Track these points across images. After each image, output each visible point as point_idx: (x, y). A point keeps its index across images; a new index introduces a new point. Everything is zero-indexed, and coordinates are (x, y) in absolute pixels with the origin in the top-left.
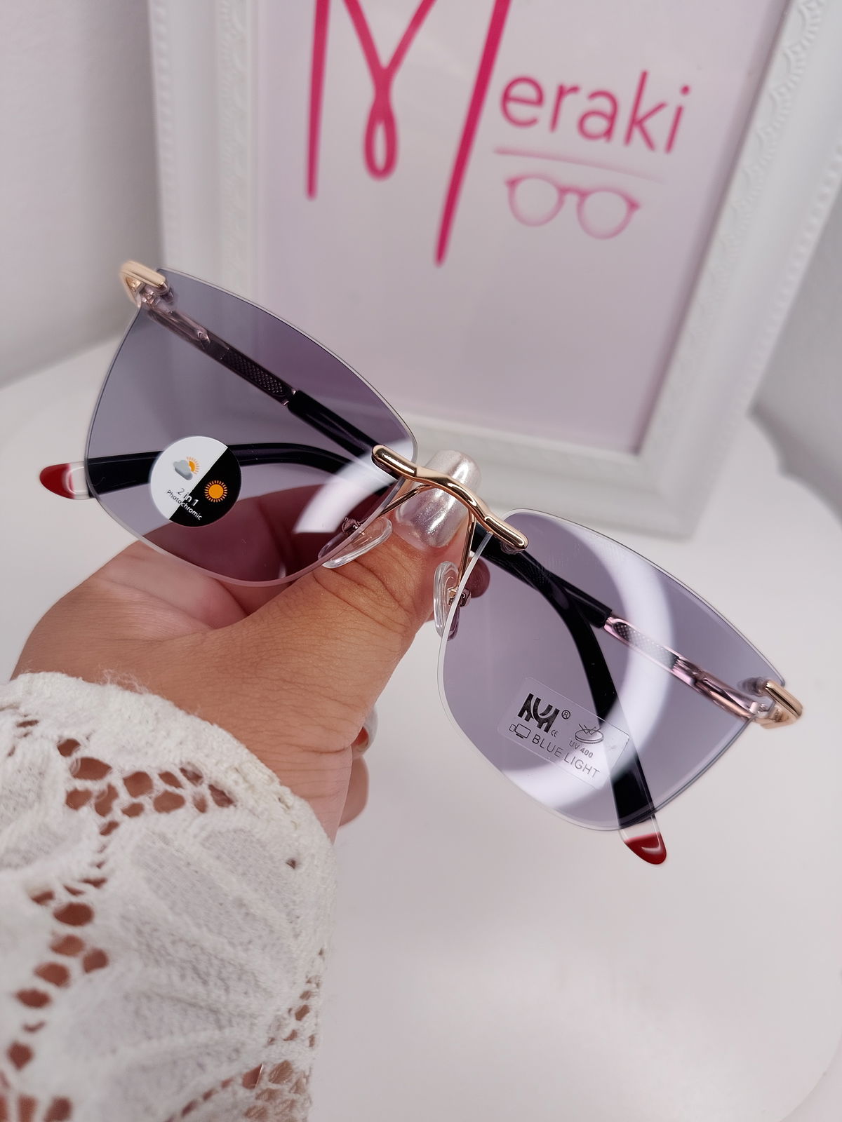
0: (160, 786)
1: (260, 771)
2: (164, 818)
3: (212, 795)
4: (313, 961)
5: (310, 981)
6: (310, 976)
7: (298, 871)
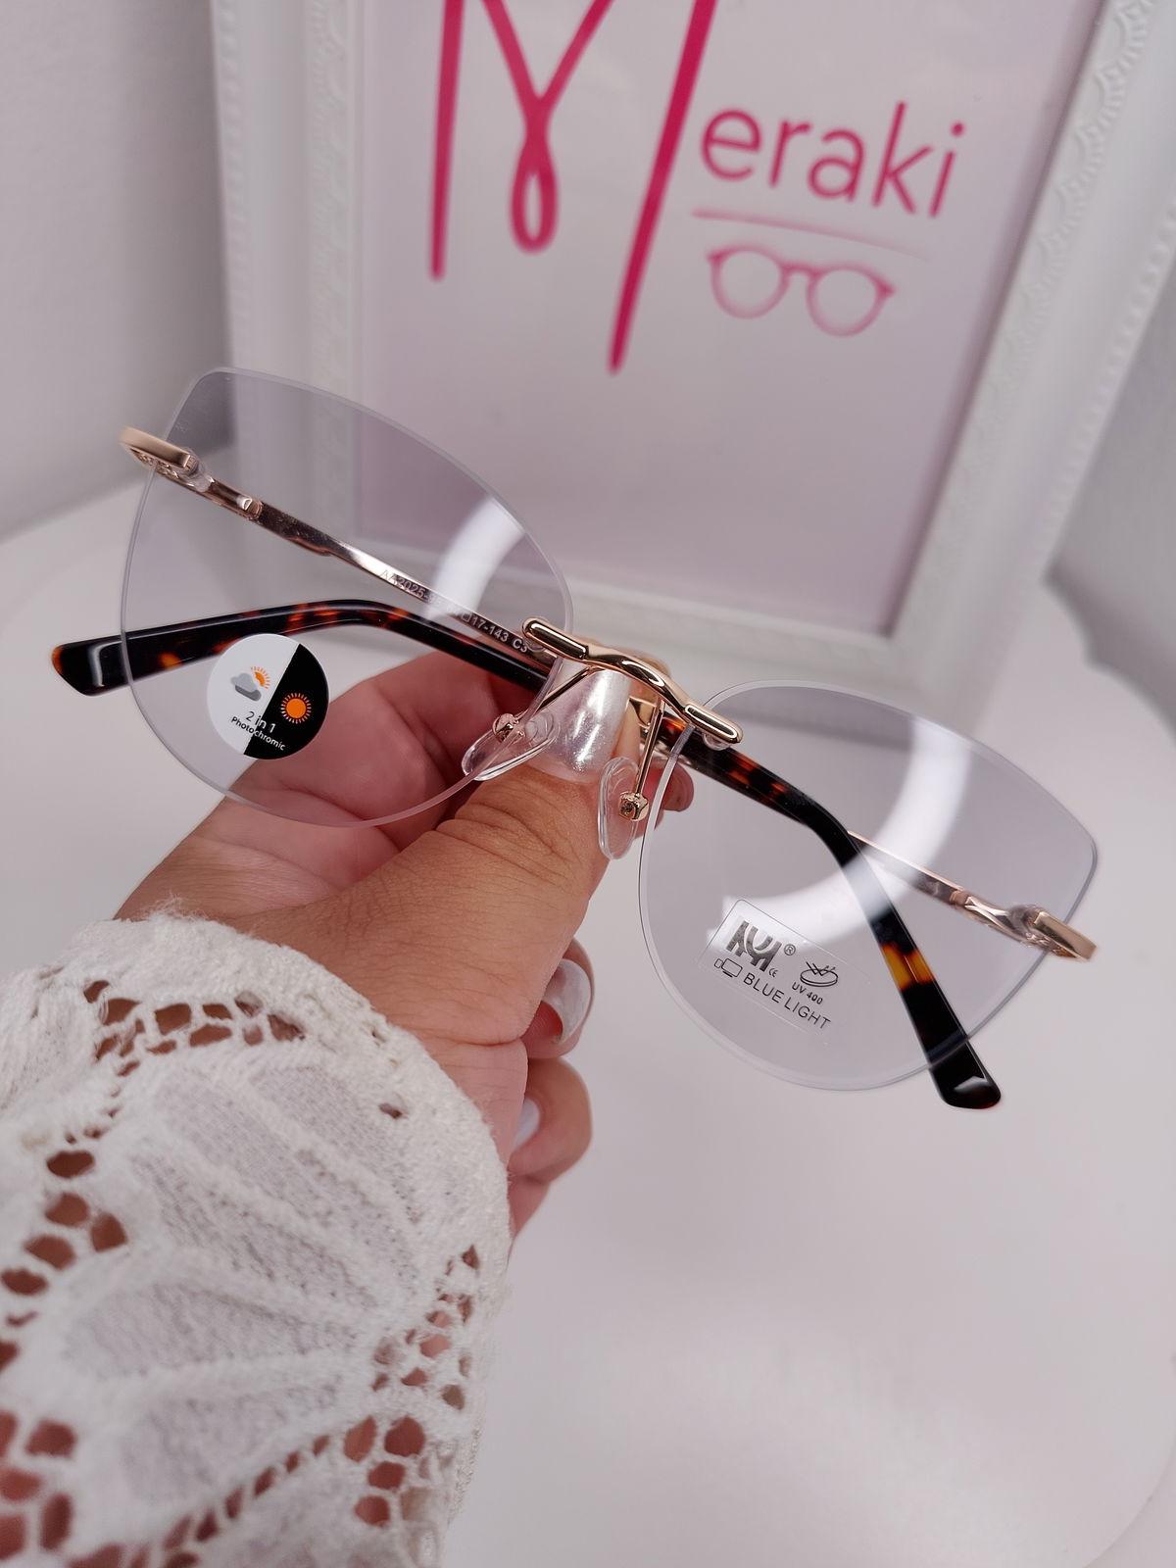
0: (200, 1019)
1: (346, 997)
2: (200, 1051)
3: (272, 1026)
4: (450, 1267)
5: (447, 1298)
6: (446, 1290)
7: (402, 1121)
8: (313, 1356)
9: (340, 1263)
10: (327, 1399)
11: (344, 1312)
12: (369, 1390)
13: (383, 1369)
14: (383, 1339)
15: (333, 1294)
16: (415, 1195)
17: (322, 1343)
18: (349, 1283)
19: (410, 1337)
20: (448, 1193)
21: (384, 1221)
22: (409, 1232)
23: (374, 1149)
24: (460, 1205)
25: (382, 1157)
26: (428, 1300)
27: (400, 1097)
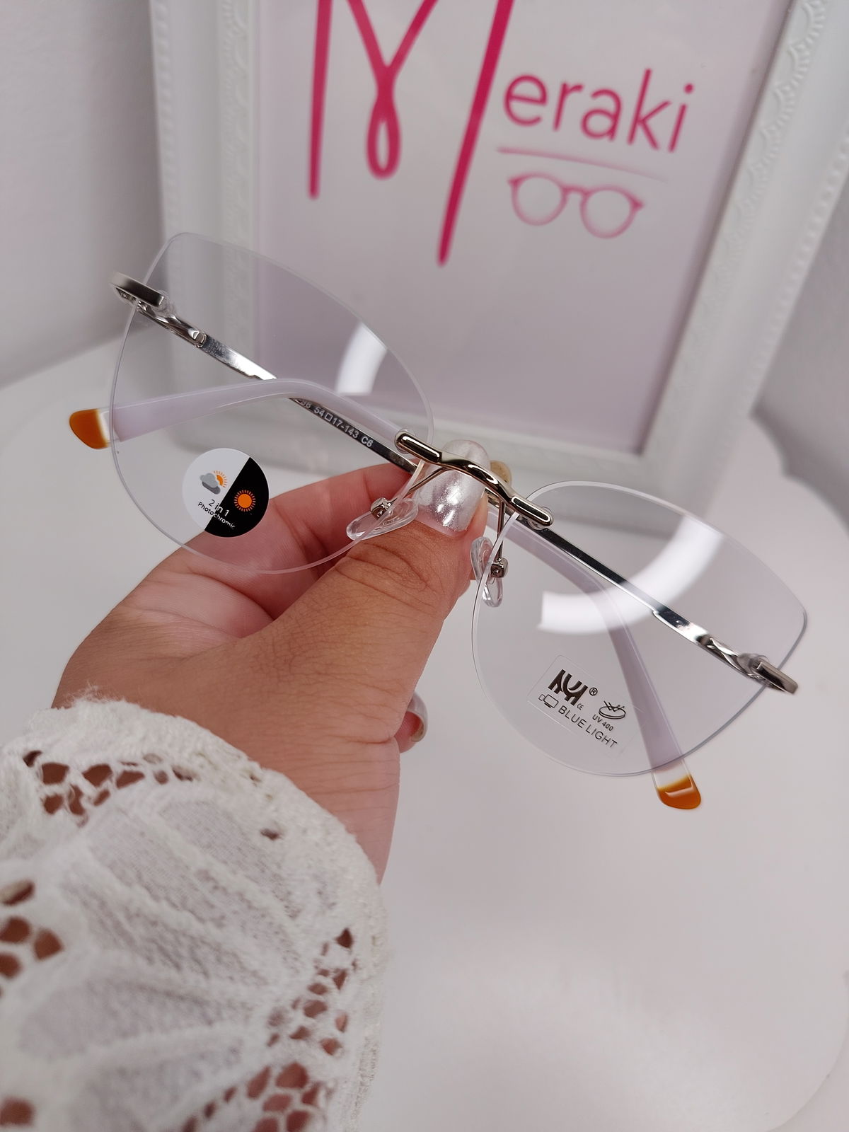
0: (118, 769)
4: (325, 948)
5: (324, 973)
6: (323, 967)
7: (278, 841)
9: (235, 955)
10: (232, 1058)
12: (265, 1047)
13: (275, 1030)
14: (275, 1009)
16: (293, 896)
17: (224, 1016)
20: (320, 893)
21: (268, 919)
22: (289, 925)
23: (257, 865)
24: (331, 900)
25: (263, 871)
26: (308, 976)
27: (276, 823)
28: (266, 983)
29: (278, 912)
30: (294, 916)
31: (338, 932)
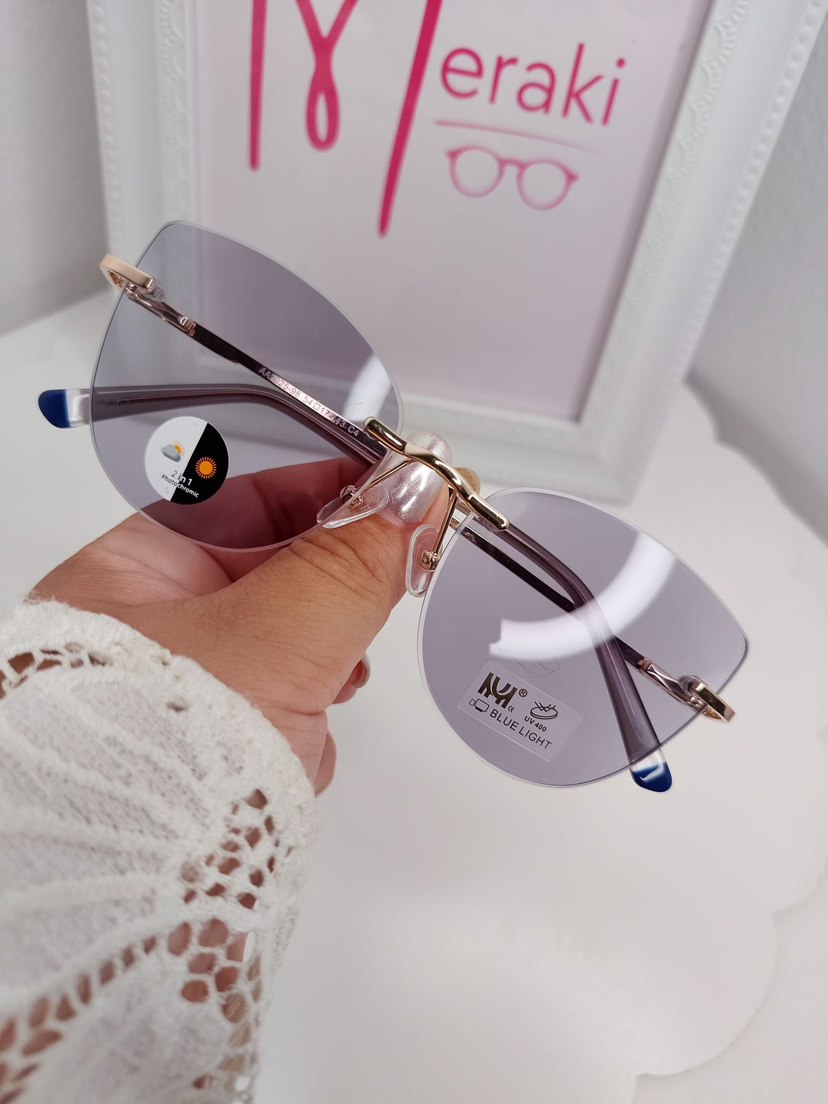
0: (40, 658)
4: (235, 809)
5: (236, 831)
6: (235, 825)
7: (182, 714)
8: (129, 876)
9: (143, 810)
10: (147, 908)
11: (151, 843)
12: (182, 901)
13: (191, 886)
14: (187, 863)
15: (141, 831)
16: (199, 760)
17: (136, 865)
18: (152, 822)
19: (209, 860)
20: (226, 758)
21: (175, 780)
22: (196, 785)
23: (163, 734)
24: (237, 765)
25: (169, 738)
26: (219, 834)
27: (182, 699)
28: (177, 837)
29: (184, 773)
30: (201, 777)
31: (248, 792)
